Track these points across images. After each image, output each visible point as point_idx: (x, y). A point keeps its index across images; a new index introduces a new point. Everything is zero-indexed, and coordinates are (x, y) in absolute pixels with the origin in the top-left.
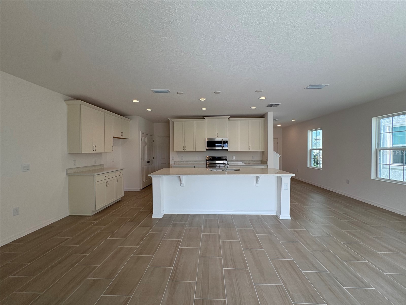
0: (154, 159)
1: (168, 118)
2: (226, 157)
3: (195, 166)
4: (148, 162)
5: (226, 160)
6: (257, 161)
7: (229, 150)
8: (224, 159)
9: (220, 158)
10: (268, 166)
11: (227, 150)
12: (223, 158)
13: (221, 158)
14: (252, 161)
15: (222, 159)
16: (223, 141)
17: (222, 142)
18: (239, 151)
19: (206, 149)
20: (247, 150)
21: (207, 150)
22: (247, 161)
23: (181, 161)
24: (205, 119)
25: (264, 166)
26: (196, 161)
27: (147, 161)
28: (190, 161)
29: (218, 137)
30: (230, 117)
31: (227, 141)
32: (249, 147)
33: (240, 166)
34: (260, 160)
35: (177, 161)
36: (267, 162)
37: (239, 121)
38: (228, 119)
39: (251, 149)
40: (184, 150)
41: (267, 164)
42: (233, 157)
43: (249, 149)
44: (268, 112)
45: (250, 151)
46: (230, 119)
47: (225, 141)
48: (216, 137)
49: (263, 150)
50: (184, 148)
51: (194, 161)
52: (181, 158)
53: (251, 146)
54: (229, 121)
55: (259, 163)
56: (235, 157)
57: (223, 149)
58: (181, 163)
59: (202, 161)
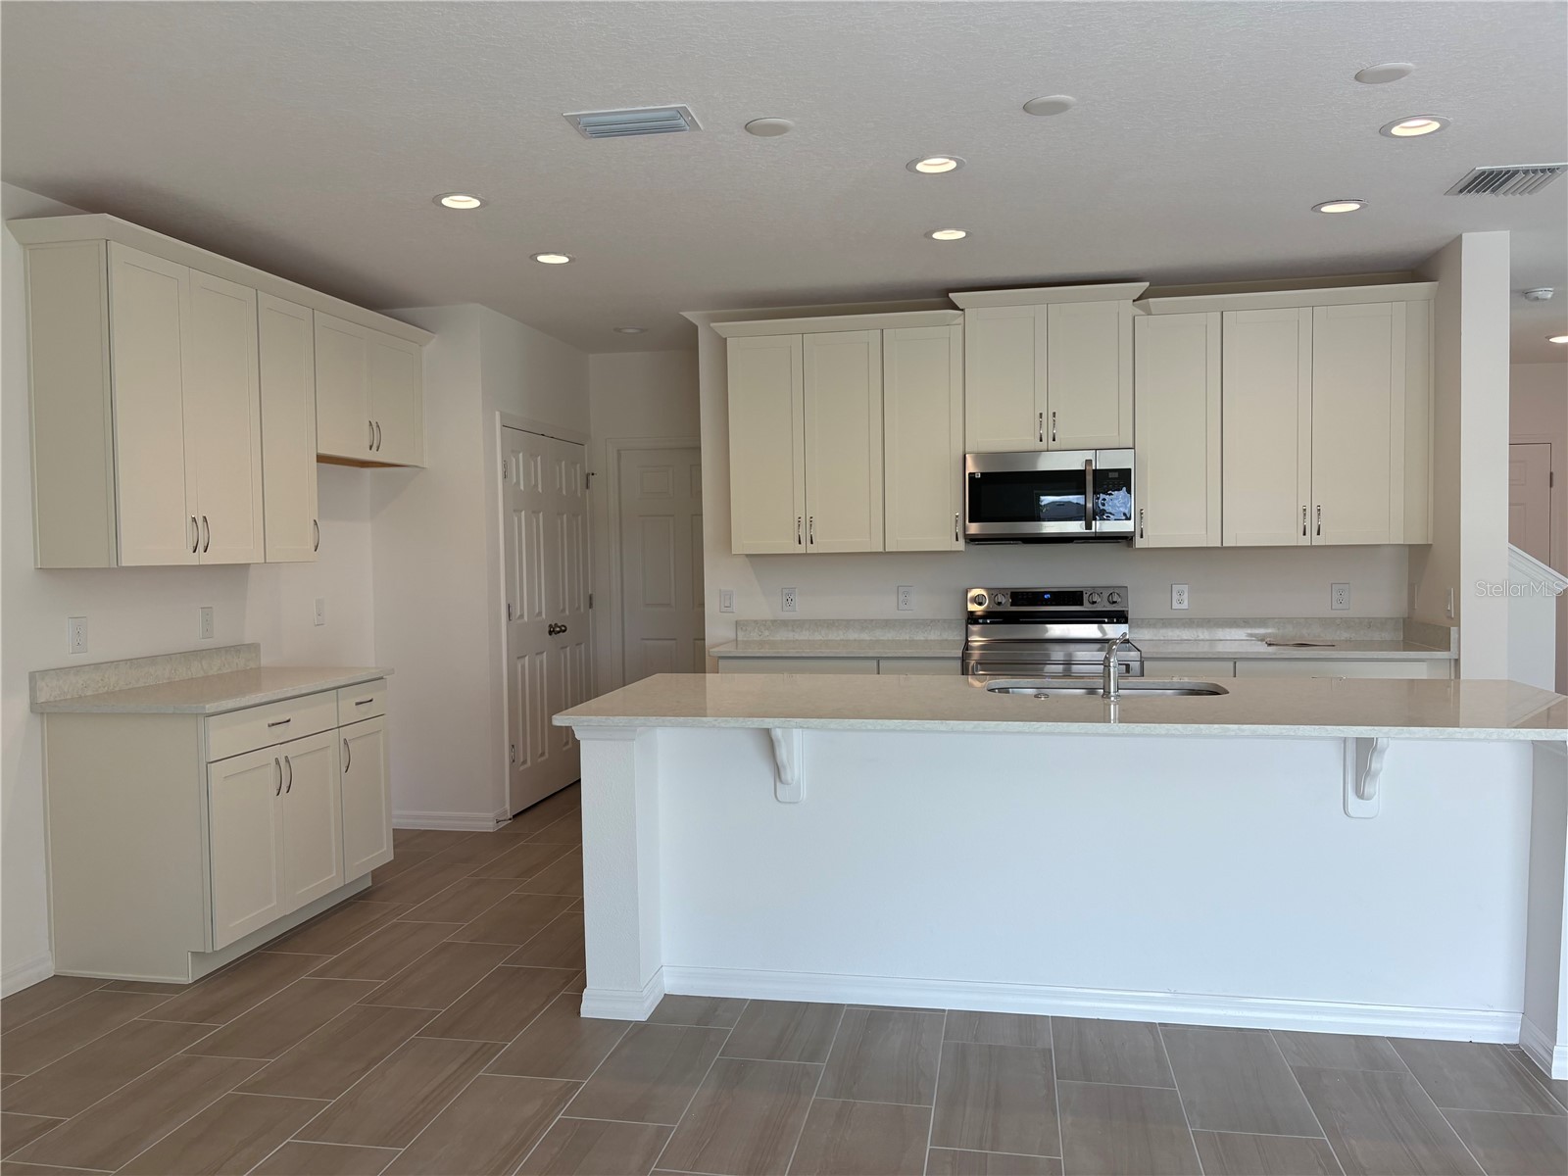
0: (591, 606)
1: (685, 314)
2: (1115, 592)
3: (878, 659)
4: (553, 630)
5: (1120, 618)
6: (1370, 623)
7: (1139, 543)
8: (1103, 606)
9: (1075, 597)
10: (1457, 661)
11: (1126, 539)
12: (1094, 603)
13: (1081, 603)
14: (1326, 622)
15: (1088, 607)
16: (1097, 472)
17: (1089, 478)
18: (1218, 545)
19: (966, 537)
20: (1292, 537)
21: (971, 539)
22: (1289, 620)
23: (784, 624)
24: (956, 308)
25: (1425, 664)
26: (887, 624)
27: (546, 619)
28: (847, 624)
29: (1054, 440)
30: (1147, 284)
31: (1130, 469)
32: (1305, 515)
33: (1231, 664)
34: (1392, 619)
35: (756, 622)
36: (1453, 630)
37: (1219, 314)
38: (1134, 301)
39: (1319, 534)
40: (800, 543)
41: (1453, 645)
42: (1175, 596)
43: (1304, 534)
44: (1465, 236)
45: (1311, 547)
46: (1148, 302)
47: (1111, 475)
48: (1041, 440)
49: (1417, 539)
50: (805, 528)
51: (872, 620)
52: (785, 600)
53: (1319, 510)
54: (1141, 320)
55: (1386, 636)
56: (1186, 594)
57: (1093, 530)
58: (782, 635)
59: (932, 621)
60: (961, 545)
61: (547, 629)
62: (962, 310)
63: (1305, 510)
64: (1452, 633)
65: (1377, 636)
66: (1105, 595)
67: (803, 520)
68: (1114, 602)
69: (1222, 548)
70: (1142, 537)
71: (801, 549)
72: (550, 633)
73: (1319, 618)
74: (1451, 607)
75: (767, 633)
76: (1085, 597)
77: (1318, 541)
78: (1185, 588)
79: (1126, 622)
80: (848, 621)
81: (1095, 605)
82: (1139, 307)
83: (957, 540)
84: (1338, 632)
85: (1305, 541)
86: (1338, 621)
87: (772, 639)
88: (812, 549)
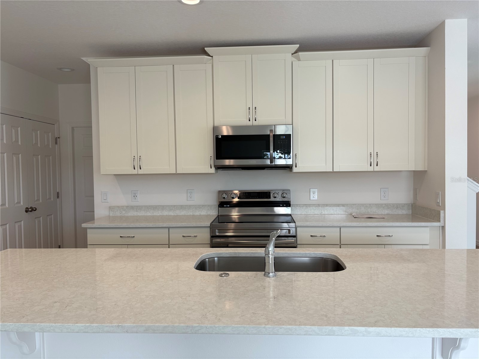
0: (58, 197)
1: (84, 59)
2: (285, 192)
4: (29, 210)
5: (287, 204)
6: (397, 206)
7: (295, 170)
8: (279, 199)
9: (267, 194)
10: (443, 228)
11: (288, 168)
12: (275, 197)
13: (270, 198)
14: (378, 206)
15: (272, 199)
16: (275, 136)
17: (271, 139)
18: (332, 171)
19: (215, 166)
21: (218, 168)
22: (363, 205)
23: (132, 208)
24: (209, 56)
25: (427, 229)
26: (182, 207)
27: (23, 204)
28: (163, 207)
29: (255, 121)
30: (298, 45)
31: (291, 134)
32: (371, 156)
33: (338, 229)
34: (406, 204)
35: (118, 207)
36: (442, 212)
37: (331, 61)
38: (292, 54)
39: (377, 165)
40: (134, 169)
41: (442, 219)
42: (311, 193)
43: (371, 166)
44: (447, 21)
45: (374, 171)
46: (299, 54)
47: (282, 137)
48: (250, 121)
49: (420, 168)
50: (137, 162)
51: (175, 206)
52: (133, 196)
53: (377, 154)
54: (296, 63)
55: (404, 212)
56: (316, 193)
57: (274, 164)
58: (132, 213)
59: (203, 206)
60: (213, 170)
61: (24, 210)
62: (212, 57)
63: (371, 154)
64: (441, 213)
65: (400, 212)
66: (280, 194)
67: (136, 157)
68: (284, 197)
69: (333, 172)
70: (296, 167)
71: (135, 172)
72: (26, 211)
73: (376, 204)
74: (439, 200)
75: (124, 212)
76: (271, 195)
77: (377, 169)
78: (316, 190)
79: (290, 206)
80: (163, 206)
81: (276, 198)
82: (295, 57)
83: (211, 168)
84: (384, 211)
85: (371, 169)
86: (384, 205)
87: (126, 215)
88: (140, 172)
